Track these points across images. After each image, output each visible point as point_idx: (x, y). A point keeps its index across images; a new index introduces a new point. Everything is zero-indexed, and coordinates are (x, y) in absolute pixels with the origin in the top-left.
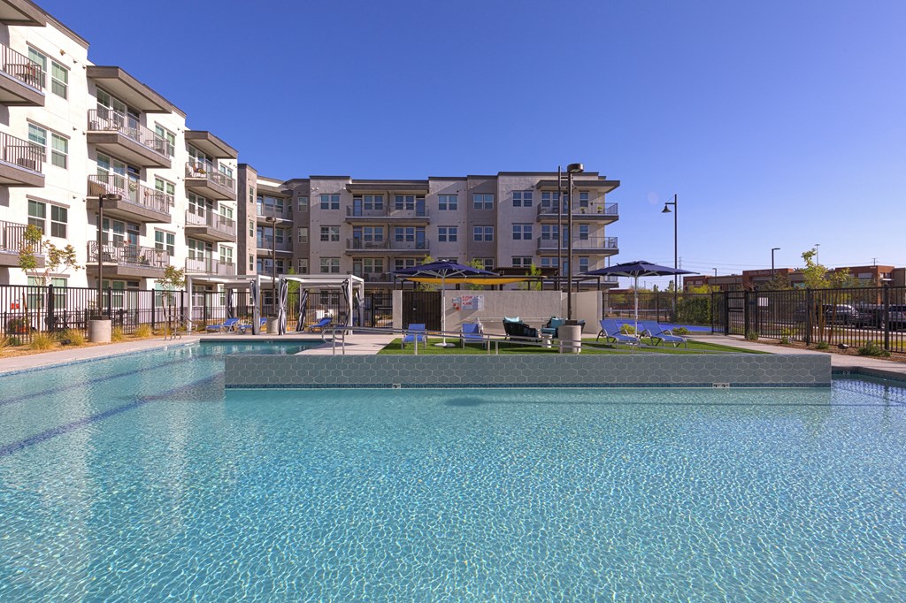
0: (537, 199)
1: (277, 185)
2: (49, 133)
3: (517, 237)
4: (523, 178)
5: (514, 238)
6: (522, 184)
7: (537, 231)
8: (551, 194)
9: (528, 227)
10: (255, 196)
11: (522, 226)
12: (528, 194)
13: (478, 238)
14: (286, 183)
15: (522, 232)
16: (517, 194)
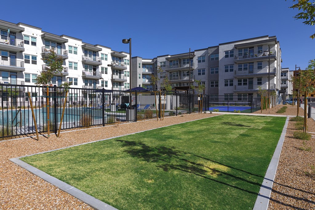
0: (236, 53)
1: (151, 61)
2: (73, 63)
3: (226, 71)
4: (229, 45)
5: (225, 72)
6: (230, 47)
7: (236, 67)
8: (243, 50)
9: (232, 66)
10: (141, 66)
11: (229, 66)
12: (232, 51)
13: (212, 73)
14: (153, 60)
15: (229, 69)
16: (226, 52)
